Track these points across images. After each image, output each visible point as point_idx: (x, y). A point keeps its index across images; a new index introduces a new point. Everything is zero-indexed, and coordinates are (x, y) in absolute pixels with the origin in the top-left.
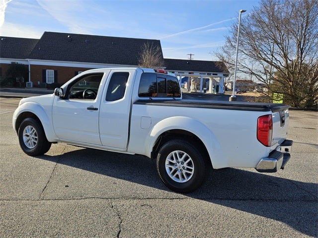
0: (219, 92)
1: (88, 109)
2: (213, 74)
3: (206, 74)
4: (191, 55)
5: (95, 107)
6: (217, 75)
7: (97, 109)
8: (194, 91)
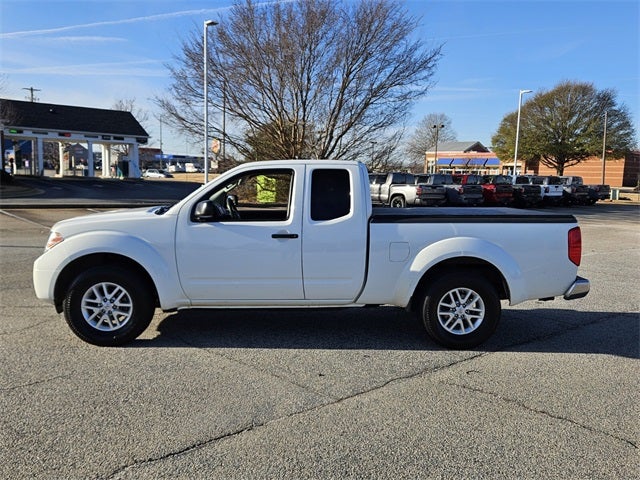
0: (131, 175)
1: (274, 236)
2: (115, 138)
3: (100, 137)
4: (32, 90)
5: (289, 233)
6: (122, 139)
7: (297, 236)
8: (70, 174)
